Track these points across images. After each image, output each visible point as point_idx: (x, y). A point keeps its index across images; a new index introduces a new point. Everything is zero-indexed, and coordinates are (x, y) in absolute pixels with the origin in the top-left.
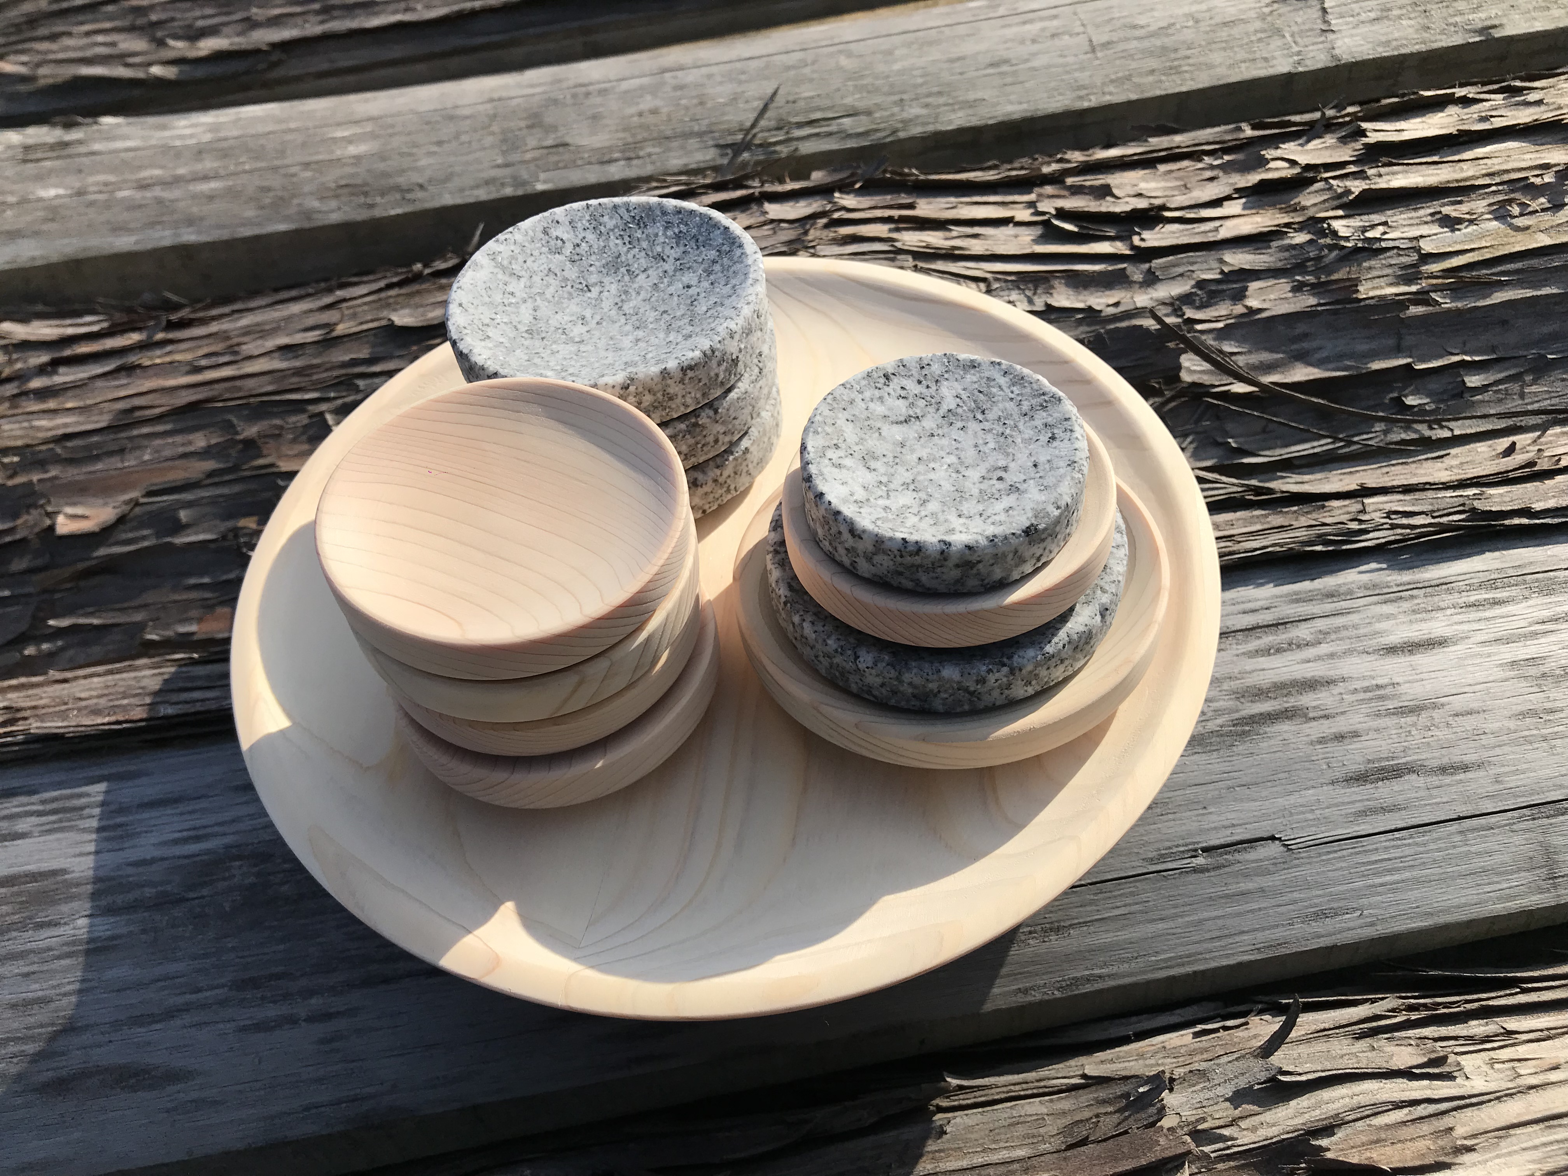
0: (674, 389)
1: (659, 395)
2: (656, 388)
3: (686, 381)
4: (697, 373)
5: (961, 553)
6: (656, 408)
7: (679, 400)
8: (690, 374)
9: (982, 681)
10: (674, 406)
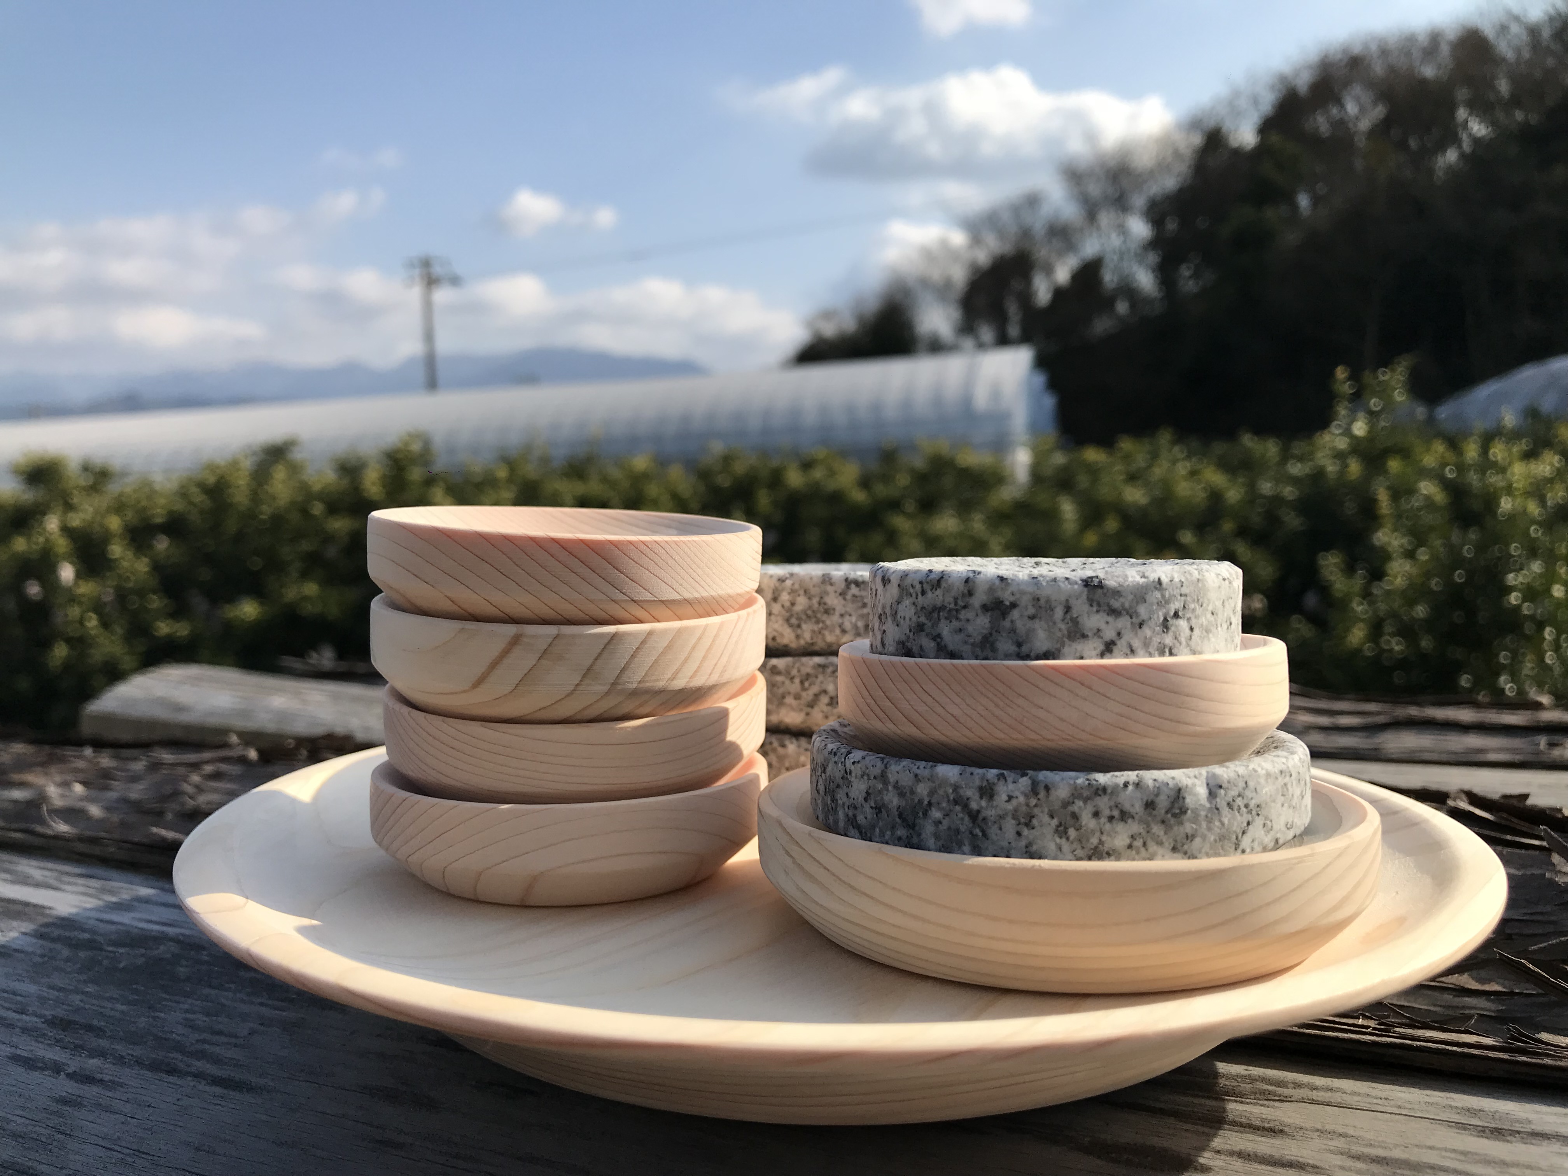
0: (833, 600)
1: (815, 601)
2: (814, 591)
3: (849, 597)
4: (863, 593)
5: (991, 589)
6: (809, 617)
7: (835, 618)
8: (854, 590)
9: (987, 792)
10: (828, 622)
